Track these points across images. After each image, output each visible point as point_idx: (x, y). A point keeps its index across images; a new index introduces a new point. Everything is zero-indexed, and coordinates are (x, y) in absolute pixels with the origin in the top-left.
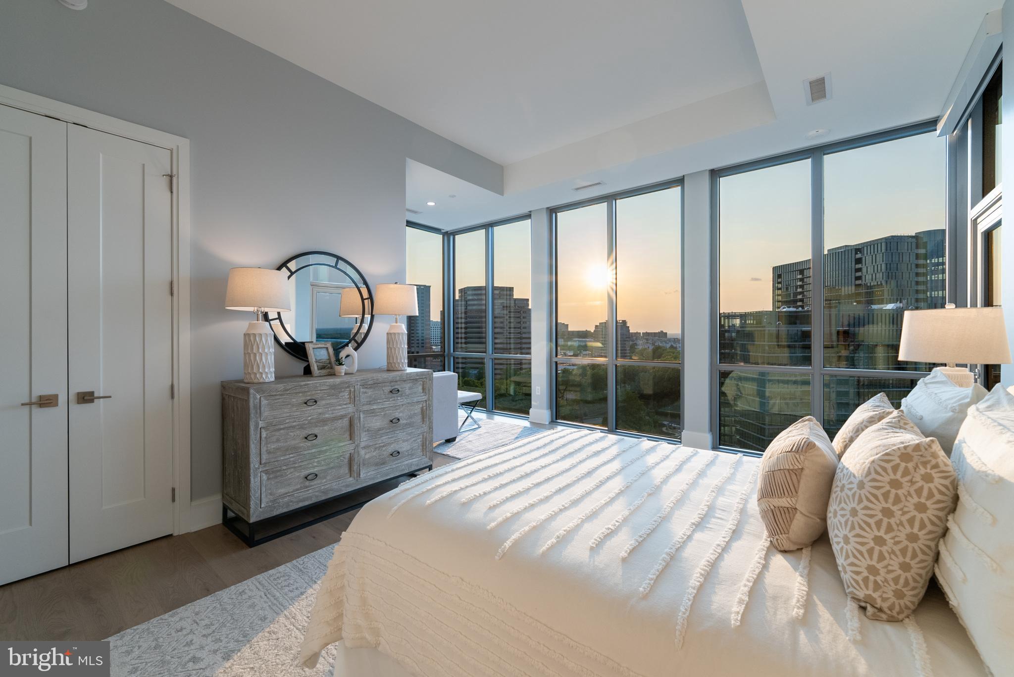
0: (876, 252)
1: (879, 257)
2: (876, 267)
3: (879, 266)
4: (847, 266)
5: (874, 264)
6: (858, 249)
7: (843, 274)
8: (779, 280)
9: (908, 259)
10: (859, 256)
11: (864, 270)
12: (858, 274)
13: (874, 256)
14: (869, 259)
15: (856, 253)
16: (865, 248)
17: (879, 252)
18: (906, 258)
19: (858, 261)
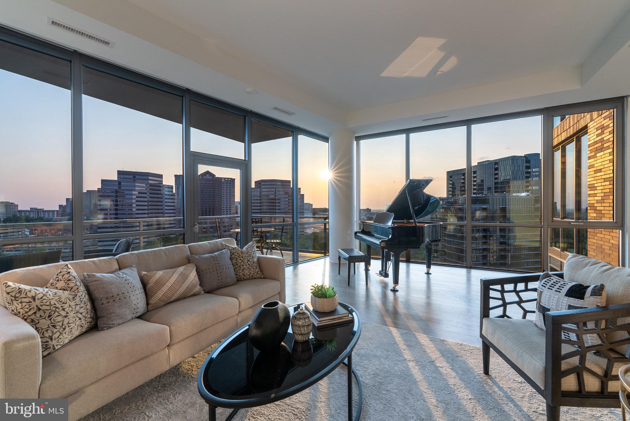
0: (506, 164)
1: (508, 167)
2: (506, 172)
3: (508, 172)
4: (490, 172)
5: (505, 171)
6: (496, 162)
7: (488, 176)
8: (451, 179)
9: (522, 169)
10: (496, 166)
11: (500, 174)
12: (497, 176)
13: (505, 167)
14: (502, 168)
15: (495, 165)
16: (500, 162)
17: (508, 164)
18: (521, 168)
19: (496, 169)
